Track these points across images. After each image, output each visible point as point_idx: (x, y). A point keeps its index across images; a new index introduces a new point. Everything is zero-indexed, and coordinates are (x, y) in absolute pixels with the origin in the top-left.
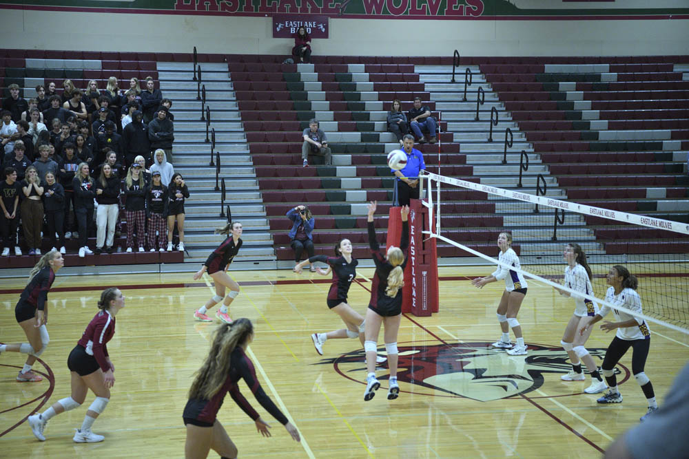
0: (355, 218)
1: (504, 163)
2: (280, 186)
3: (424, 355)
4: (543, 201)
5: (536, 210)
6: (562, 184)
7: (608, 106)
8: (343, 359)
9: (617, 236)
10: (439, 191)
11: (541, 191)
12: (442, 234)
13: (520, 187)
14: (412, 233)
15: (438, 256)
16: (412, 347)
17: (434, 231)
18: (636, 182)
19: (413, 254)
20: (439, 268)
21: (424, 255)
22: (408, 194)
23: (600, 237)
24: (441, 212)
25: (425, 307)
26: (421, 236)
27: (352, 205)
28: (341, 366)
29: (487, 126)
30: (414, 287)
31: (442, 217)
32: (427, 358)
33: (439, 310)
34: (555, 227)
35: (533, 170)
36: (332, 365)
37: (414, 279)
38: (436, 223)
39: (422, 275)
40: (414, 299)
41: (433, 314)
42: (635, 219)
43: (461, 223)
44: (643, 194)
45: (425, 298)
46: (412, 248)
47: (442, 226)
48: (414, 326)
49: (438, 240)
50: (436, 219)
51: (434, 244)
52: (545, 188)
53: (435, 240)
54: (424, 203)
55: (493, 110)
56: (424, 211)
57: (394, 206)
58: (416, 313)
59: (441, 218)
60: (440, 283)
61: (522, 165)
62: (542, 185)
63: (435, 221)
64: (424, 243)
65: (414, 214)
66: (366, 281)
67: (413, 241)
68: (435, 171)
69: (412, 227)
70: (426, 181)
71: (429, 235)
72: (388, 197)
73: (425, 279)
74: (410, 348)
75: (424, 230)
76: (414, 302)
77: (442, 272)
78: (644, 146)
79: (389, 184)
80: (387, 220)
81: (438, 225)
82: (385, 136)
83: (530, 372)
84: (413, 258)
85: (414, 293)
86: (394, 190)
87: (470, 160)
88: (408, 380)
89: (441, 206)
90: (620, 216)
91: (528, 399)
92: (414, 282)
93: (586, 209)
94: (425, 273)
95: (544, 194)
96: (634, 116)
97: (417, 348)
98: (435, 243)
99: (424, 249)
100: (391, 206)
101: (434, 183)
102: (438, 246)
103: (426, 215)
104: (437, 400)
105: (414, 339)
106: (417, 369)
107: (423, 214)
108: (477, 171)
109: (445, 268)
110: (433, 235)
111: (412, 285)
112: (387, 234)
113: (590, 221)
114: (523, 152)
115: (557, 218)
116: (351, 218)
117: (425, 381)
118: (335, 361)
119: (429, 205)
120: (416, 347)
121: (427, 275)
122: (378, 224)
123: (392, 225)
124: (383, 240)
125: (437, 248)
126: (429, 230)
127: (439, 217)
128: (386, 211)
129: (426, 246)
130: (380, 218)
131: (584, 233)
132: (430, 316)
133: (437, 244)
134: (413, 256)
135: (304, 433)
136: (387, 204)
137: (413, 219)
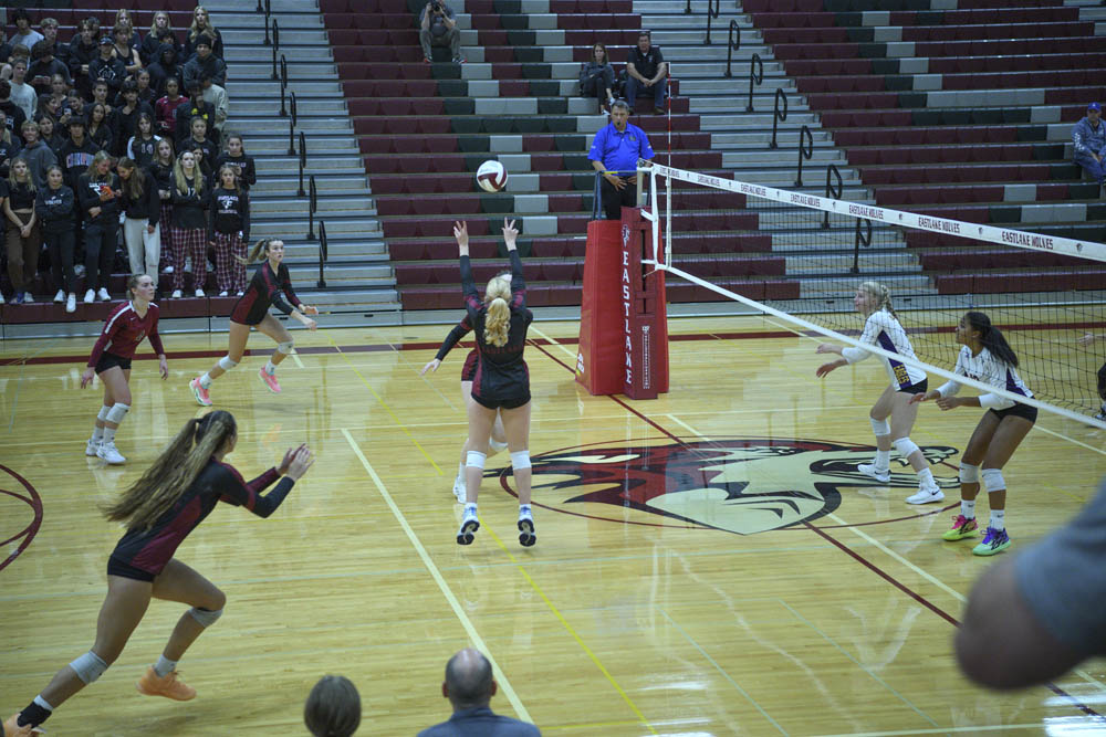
0: (530, 240)
1: (774, 146)
2: (405, 188)
3: (646, 461)
4: (841, 207)
5: (826, 223)
6: (867, 180)
7: (943, 51)
9: (957, 264)
10: (669, 193)
11: (835, 191)
12: (674, 265)
13: (798, 186)
14: (625, 263)
15: (668, 301)
16: (624, 449)
17: (661, 260)
18: (987, 176)
19: (627, 298)
20: (669, 321)
21: (645, 300)
23: (929, 266)
24: (673, 229)
25: (646, 385)
26: (640, 269)
27: (524, 218)
28: (511, 480)
29: (744, 86)
30: (629, 352)
31: (675, 237)
32: (650, 466)
33: (670, 388)
34: (857, 251)
35: (820, 157)
36: (498, 479)
37: (628, 338)
38: (664, 246)
39: (642, 332)
40: (628, 372)
41: (660, 395)
42: (992, 234)
43: (704, 247)
44: (998, 195)
45: (646, 369)
46: (625, 287)
47: (674, 251)
48: (630, 415)
49: (669, 275)
50: (664, 240)
51: (660, 281)
52: (841, 186)
53: (663, 274)
54: (645, 214)
55: (755, 59)
56: (643, 226)
57: (594, 219)
58: (632, 394)
59: (672, 240)
60: (671, 344)
61: (801, 149)
62: (834, 182)
63: (662, 243)
64: (644, 280)
65: (628, 231)
66: (550, 344)
67: (626, 277)
68: (661, 161)
69: (625, 253)
70: (647, 176)
71: (654, 266)
72: (583, 205)
73: (646, 339)
74: (623, 451)
75: (644, 258)
76: (629, 376)
77: (673, 327)
78: (1000, 117)
79: (587, 184)
80: (584, 242)
81: (668, 250)
82: (577, 103)
83: (818, 486)
84: (627, 305)
85: (629, 362)
87: (718, 142)
88: (620, 502)
89: (673, 219)
90: (968, 230)
91: (816, 530)
92: (629, 344)
93: (911, 220)
94: (646, 329)
95: (838, 197)
96: (984, 66)
97: (634, 450)
98: (663, 278)
99: (644, 289)
100: (590, 220)
101: (660, 180)
102: (667, 285)
103: (647, 234)
104: (667, 533)
105: (629, 436)
106: (634, 484)
107: (643, 231)
108: (729, 160)
109: (679, 319)
110: (659, 267)
111: (624, 349)
112: (582, 266)
113: (914, 239)
114: (805, 129)
115: (859, 237)
116: (525, 240)
117: (649, 503)
118: (502, 474)
119: (653, 217)
120: (633, 448)
121: (650, 331)
122: (568, 250)
123: (592, 251)
124: (576, 274)
125: (667, 288)
126: (652, 258)
127: (669, 237)
128: (581, 227)
129: (647, 285)
130: (570, 239)
131: (903, 261)
132: (656, 398)
133: (667, 281)
134: (627, 301)
135: (454, 589)
136: (583, 217)
137: (626, 240)
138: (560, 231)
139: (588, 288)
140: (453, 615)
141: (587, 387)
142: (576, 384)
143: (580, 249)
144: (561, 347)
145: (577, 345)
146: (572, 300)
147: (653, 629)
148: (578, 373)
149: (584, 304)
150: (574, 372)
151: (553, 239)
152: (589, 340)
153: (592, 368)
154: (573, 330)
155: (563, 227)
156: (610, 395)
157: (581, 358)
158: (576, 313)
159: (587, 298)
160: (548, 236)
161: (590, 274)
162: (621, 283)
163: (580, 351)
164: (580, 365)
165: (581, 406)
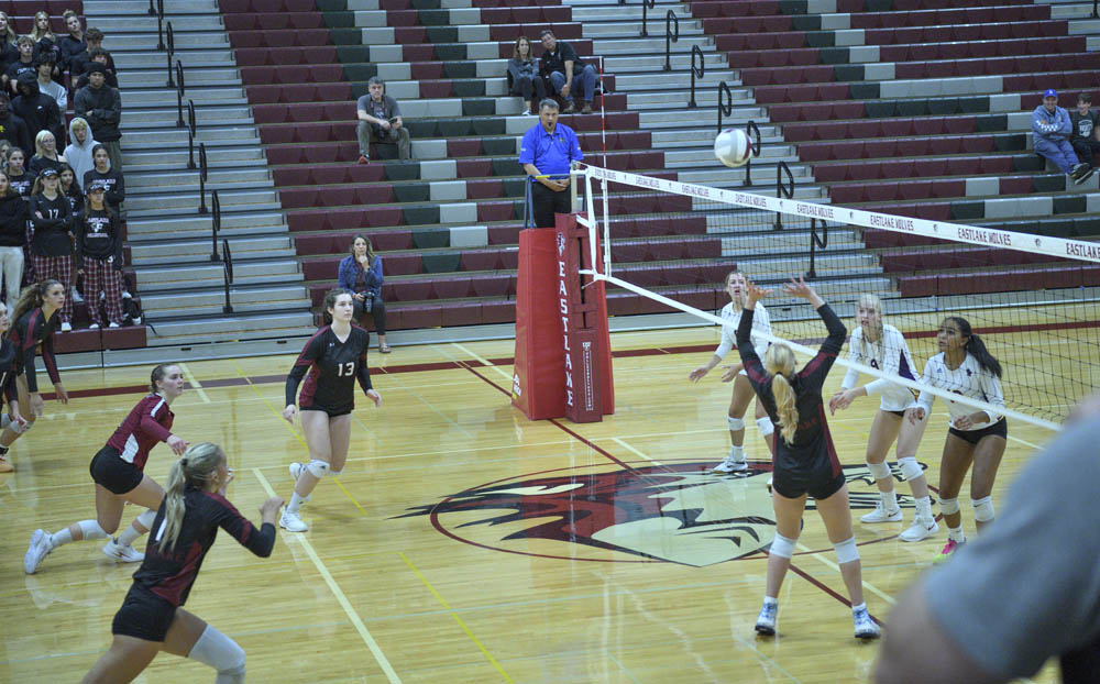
0: (458, 253)
2: (319, 201)
3: (592, 491)
4: (789, 207)
5: (779, 226)
6: (821, 177)
7: (894, 38)
8: (447, 506)
9: (919, 264)
10: (605, 197)
11: (784, 190)
12: (614, 275)
13: (748, 185)
14: (562, 274)
15: (609, 314)
16: (568, 478)
17: (600, 270)
18: (947, 169)
19: (565, 312)
20: (611, 336)
21: (584, 314)
22: (552, 206)
23: (890, 268)
24: (612, 236)
25: (590, 406)
26: (578, 280)
27: (451, 229)
28: (443, 518)
29: (685, 79)
30: (569, 371)
31: (614, 244)
32: (596, 496)
33: (616, 410)
34: (812, 254)
35: (769, 154)
36: (427, 518)
37: (568, 356)
38: (603, 253)
39: (583, 349)
40: (569, 392)
41: (604, 417)
42: (948, 231)
43: (648, 255)
44: (960, 190)
45: (589, 389)
46: (562, 300)
47: (614, 260)
48: (572, 440)
49: (609, 286)
50: (603, 248)
51: (600, 293)
52: (792, 185)
53: (603, 285)
54: (581, 220)
55: (695, 51)
56: (580, 233)
57: (526, 227)
58: (573, 416)
59: (612, 247)
60: (615, 361)
62: (785, 180)
63: (601, 251)
66: (482, 365)
67: (563, 289)
68: (597, 163)
69: (561, 263)
70: (581, 181)
71: (592, 276)
72: (515, 213)
73: (587, 356)
74: (566, 480)
75: (582, 268)
76: (571, 398)
77: (617, 342)
78: (957, 106)
79: (517, 190)
80: (516, 253)
81: (607, 258)
82: (504, 103)
84: (565, 320)
85: (569, 382)
86: (526, 200)
87: (660, 139)
88: (566, 537)
89: (611, 224)
90: (922, 227)
92: (569, 363)
93: (863, 218)
94: (587, 345)
95: (790, 196)
96: (940, 53)
97: (579, 479)
98: (604, 289)
99: (583, 302)
100: (521, 229)
101: (596, 183)
102: (608, 297)
103: (584, 241)
104: (618, 569)
105: (572, 464)
106: (580, 515)
107: (580, 239)
108: (672, 160)
109: (623, 334)
110: (598, 277)
111: (564, 368)
112: (516, 279)
113: (873, 239)
114: (752, 124)
115: (814, 238)
116: (451, 253)
117: (596, 536)
118: (433, 511)
119: (590, 223)
120: (577, 477)
121: (591, 348)
122: (501, 262)
123: (525, 262)
124: (509, 289)
125: (608, 300)
126: (591, 268)
127: (607, 244)
128: (512, 237)
129: (587, 297)
130: (502, 250)
131: (861, 263)
132: (601, 421)
133: (607, 293)
134: (565, 315)
135: (380, 641)
136: (516, 226)
137: (561, 248)
138: (491, 242)
139: (521, 303)
140: (380, 671)
141: (525, 412)
142: (512, 408)
143: (510, 261)
144: (496, 368)
145: (512, 366)
146: (506, 316)
147: (606, 675)
148: (514, 396)
149: (518, 319)
150: (510, 395)
151: (483, 251)
152: (524, 359)
153: (530, 392)
154: (508, 349)
155: (494, 237)
156: (550, 419)
157: (517, 380)
158: (509, 330)
159: (521, 313)
160: (478, 248)
161: (523, 288)
162: (557, 296)
163: (516, 372)
164: (516, 388)
165: (519, 432)
